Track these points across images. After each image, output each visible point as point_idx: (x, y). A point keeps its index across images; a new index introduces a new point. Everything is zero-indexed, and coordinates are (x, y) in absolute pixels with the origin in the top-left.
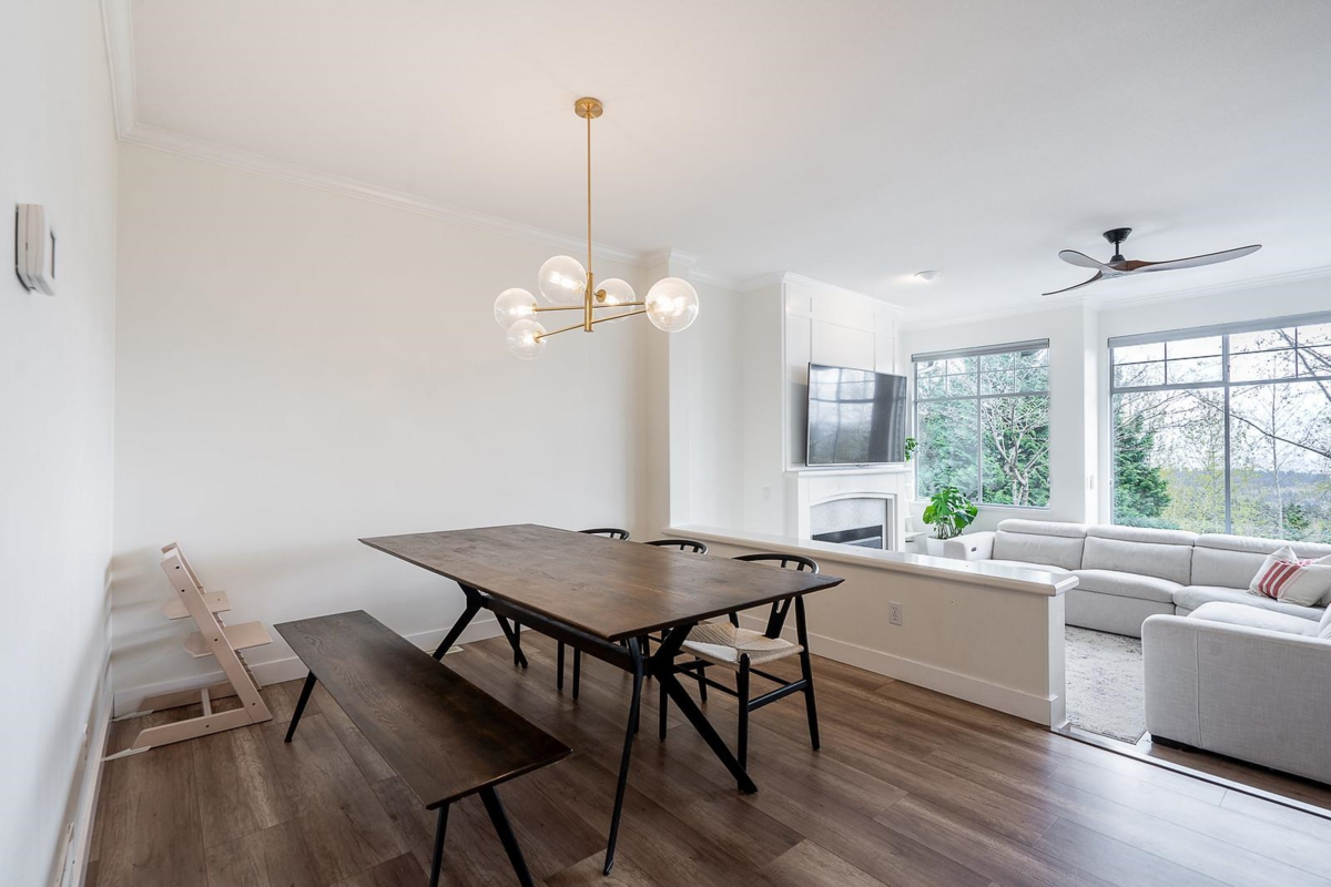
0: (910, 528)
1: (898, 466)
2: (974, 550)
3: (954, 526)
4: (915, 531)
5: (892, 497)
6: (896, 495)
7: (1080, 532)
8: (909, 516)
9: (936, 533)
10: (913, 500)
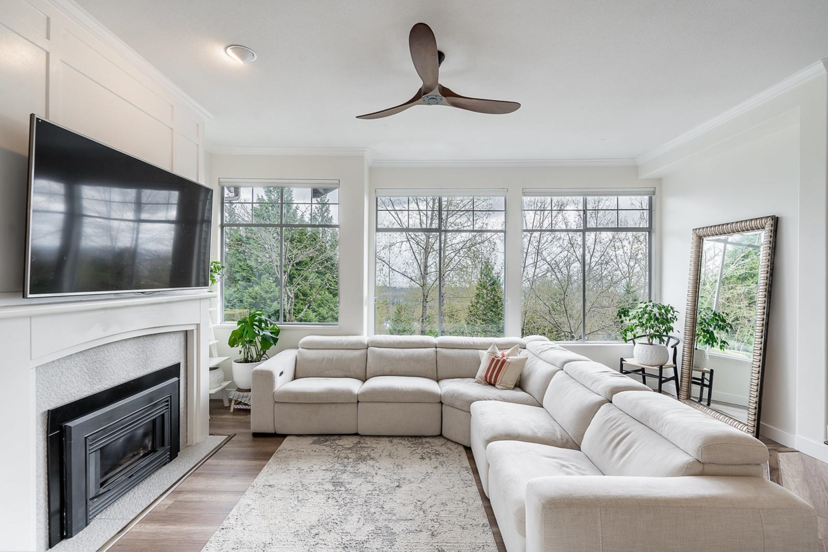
0: (215, 353)
1: (201, 292)
2: (281, 373)
3: (259, 348)
4: (220, 356)
5: (193, 327)
6: (198, 325)
7: (362, 344)
8: (214, 342)
9: (241, 357)
10: (218, 324)
